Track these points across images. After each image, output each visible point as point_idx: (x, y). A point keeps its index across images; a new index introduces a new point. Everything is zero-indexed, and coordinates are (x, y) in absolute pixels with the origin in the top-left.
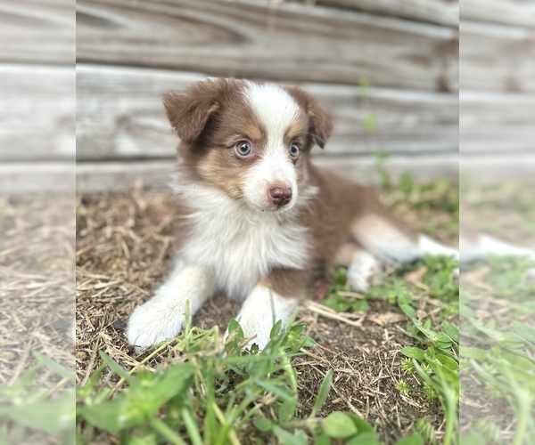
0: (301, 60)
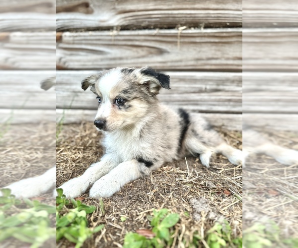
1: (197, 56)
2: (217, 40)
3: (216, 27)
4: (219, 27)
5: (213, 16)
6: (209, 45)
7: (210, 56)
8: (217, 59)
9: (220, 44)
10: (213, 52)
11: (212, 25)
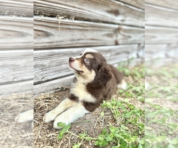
0: (73, 40)
1: (72, 38)
2: (81, 28)
3: (80, 20)
4: (81, 20)
5: (78, 12)
6: (78, 31)
7: (79, 38)
8: (82, 40)
9: (83, 31)
10: (80, 35)
11: (78, 18)
